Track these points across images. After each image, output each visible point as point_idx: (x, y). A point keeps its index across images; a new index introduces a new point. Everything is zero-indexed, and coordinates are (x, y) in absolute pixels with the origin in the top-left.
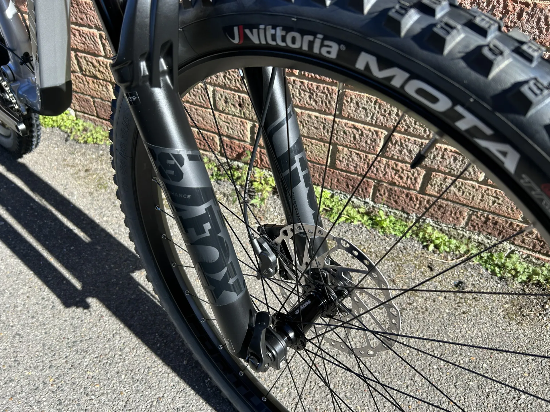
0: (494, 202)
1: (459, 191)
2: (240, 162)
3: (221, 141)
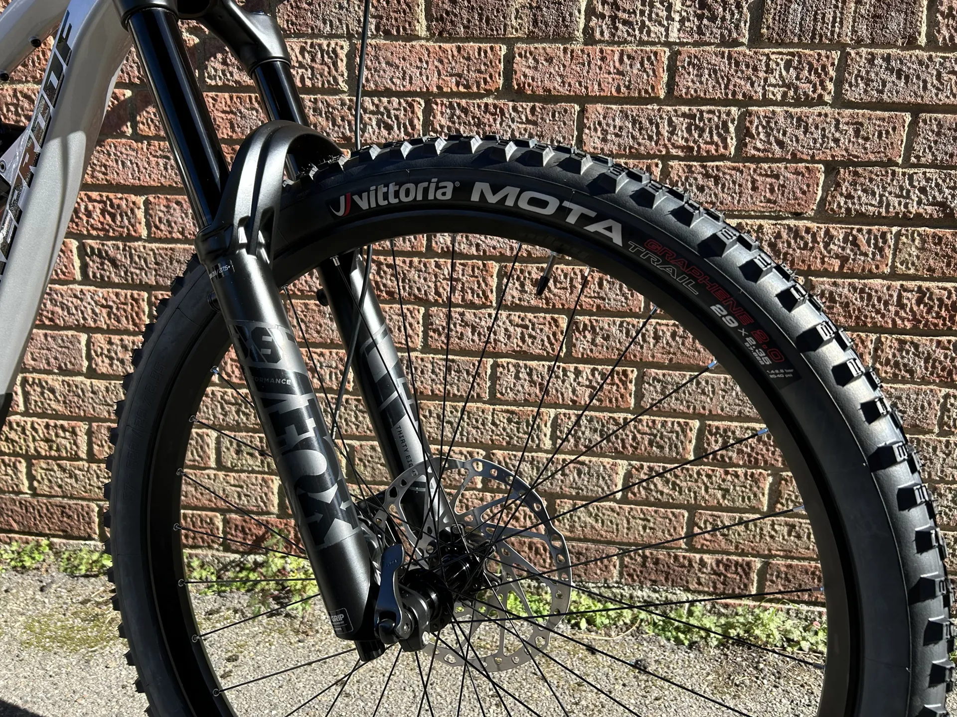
0: (644, 528)
1: (597, 521)
2: (260, 554)
3: (226, 522)
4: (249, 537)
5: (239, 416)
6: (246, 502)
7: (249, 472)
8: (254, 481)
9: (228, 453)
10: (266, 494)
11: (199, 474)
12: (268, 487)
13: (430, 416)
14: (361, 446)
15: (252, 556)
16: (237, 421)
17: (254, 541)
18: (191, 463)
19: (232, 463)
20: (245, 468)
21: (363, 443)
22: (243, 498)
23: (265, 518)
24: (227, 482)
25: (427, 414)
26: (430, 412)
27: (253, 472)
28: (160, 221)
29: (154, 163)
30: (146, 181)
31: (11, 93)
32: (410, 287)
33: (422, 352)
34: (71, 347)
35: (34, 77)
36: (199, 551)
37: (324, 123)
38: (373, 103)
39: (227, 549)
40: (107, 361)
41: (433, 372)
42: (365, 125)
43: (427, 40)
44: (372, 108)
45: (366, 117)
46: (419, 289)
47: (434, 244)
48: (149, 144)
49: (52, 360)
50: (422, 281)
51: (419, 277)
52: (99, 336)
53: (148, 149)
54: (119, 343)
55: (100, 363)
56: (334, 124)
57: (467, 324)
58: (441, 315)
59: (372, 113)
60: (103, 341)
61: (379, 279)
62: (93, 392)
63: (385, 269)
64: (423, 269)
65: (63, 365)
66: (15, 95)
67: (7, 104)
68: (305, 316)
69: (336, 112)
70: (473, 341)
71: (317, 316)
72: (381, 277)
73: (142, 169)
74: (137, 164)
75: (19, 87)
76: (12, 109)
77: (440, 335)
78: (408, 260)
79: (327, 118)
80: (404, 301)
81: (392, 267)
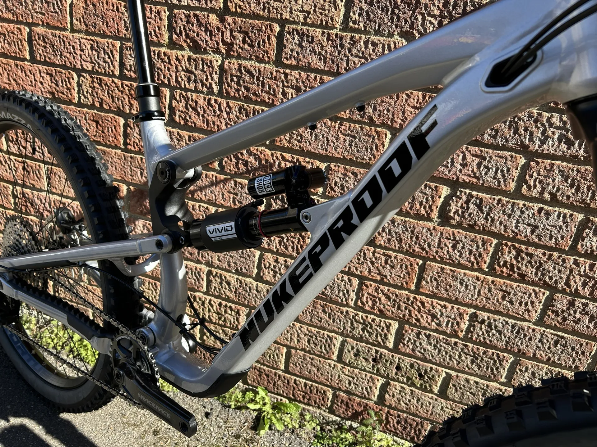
2: (355, 422)
3: (335, 396)
4: (351, 410)
5: (364, 333)
6: (354, 388)
7: (361, 370)
8: (364, 376)
9: (348, 354)
10: (371, 388)
11: (322, 362)
12: (373, 383)
13: (526, 371)
14: (457, 376)
15: (349, 422)
16: (361, 336)
17: (353, 414)
18: (319, 353)
19: (349, 361)
20: (359, 367)
21: (460, 374)
22: (352, 385)
23: (365, 401)
24: (343, 372)
25: (524, 369)
26: (527, 369)
27: (365, 370)
28: (336, 184)
29: (342, 139)
30: (331, 152)
31: (236, 66)
32: (543, 275)
33: (534, 324)
34: (248, 258)
35: (257, 57)
36: (310, 408)
37: (506, 131)
38: (561, 120)
39: (332, 411)
40: (272, 273)
41: (540, 341)
42: (547, 138)
44: (558, 124)
45: (549, 131)
46: (551, 278)
47: (579, 246)
48: (341, 124)
49: (232, 264)
50: (556, 272)
51: (554, 268)
52: (269, 255)
53: (339, 128)
54: (283, 263)
55: (267, 274)
56: (516, 132)
57: (587, 313)
58: (565, 301)
59: (558, 128)
60: (271, 259)
61: (515, 263)
62: (257, 291)
63: (524, 256)
64: (561, 263)
65: (239, 268)
66: (239, 69)
67: (232, 75)
68: (439, 277)
69: (521, 122)
70: (588, 327)
71: (450, 279)
72: (518, 262)
73: (330, 143)
74: (327, 138)
75: (244, 63)
76: (235, 79)
77: (557, 315)
78: (548, 253)
79: (510, 126)
80: (532, 284)
81: (530, 255)
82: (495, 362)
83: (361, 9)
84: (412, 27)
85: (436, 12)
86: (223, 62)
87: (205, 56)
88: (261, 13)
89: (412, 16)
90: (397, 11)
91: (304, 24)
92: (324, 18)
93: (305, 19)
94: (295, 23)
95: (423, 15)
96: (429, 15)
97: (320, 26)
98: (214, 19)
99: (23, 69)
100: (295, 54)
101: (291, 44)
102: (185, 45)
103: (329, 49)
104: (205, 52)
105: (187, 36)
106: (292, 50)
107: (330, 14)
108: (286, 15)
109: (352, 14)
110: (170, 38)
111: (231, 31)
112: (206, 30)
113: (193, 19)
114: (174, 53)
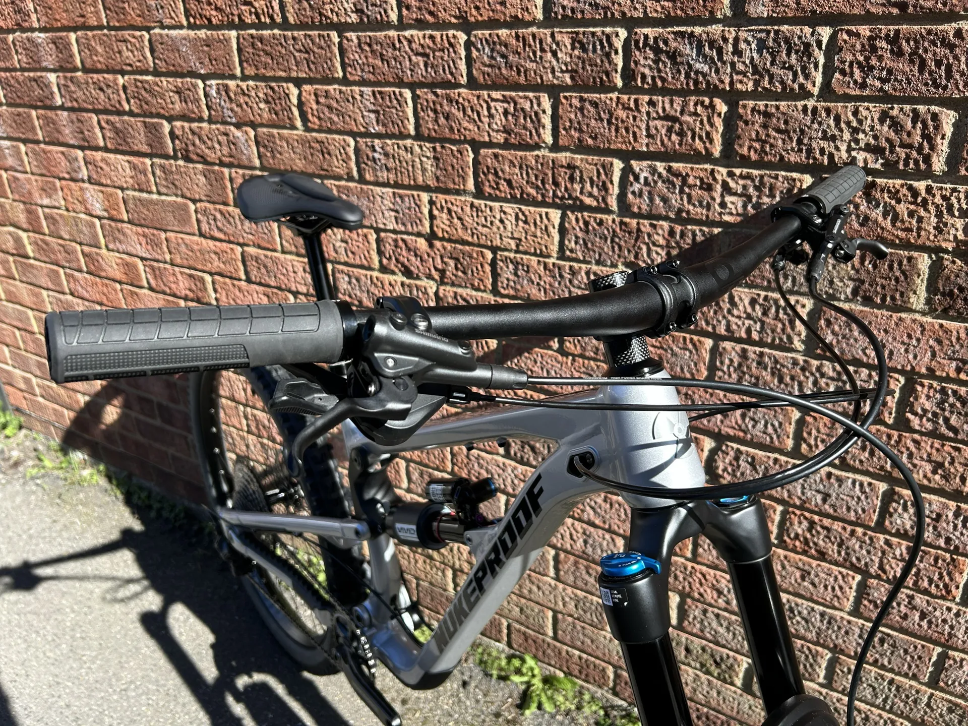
3: (616, 675)
25: (845, 670)
31: (452, 294)
32: (847, 554)
33: (850, 614)
35: (473, 285)
36: (590, 686)
37: (769, 378)
38: (834, 369)
39: (616, 694)
41: (860, 636)
43: (924, 314)
44: (831, 373)
45: (822, 382)
46: (858, 559)
47: (887, 523)
48: (574, 360)
50: (864, 552)
51: (861, 547)
53: (572, 364)
56: (781, 380)
58: (883, 589)
59: (832, 379)
61: (808, 536)
63: (819, 528)
64: (868, 542)
66: (455, 297)
69: (785, 370)
70: (920, 626)
72: (813, 536)
75: (460, 290)
77: (876, 606)
78: (849, 528)
79: (773, 374)
80: (836, 564)
81: (828, 529)
82: (807, 656)
83: (577, 237)
84: (636, 257)
85: (662, 242)
86: (438, 289)
87: (418, 282)
88: (470, 239)
89: (634, 246)
90: (617, 240)
91: (517, 252)
92: (537, 246)
93: (517, 246)
94: (506, 250)
95: (647, 244)
96: (654, 244)
97: (535, 254)
98: (422, 243)
99: (240, 290)
100: (512, 284)
101: (507, 273)
102: (397, 270)
103: (548, 279)
104: (418, 278)
105: (397, 260)
106: (508, 280)
107: (543, 242)
108: (497, 242)
109: (567, 242)
110: (380, 262)
111: (442, 257)
112: (416, 255)
113: (401, 243)
114: (387, 278)
